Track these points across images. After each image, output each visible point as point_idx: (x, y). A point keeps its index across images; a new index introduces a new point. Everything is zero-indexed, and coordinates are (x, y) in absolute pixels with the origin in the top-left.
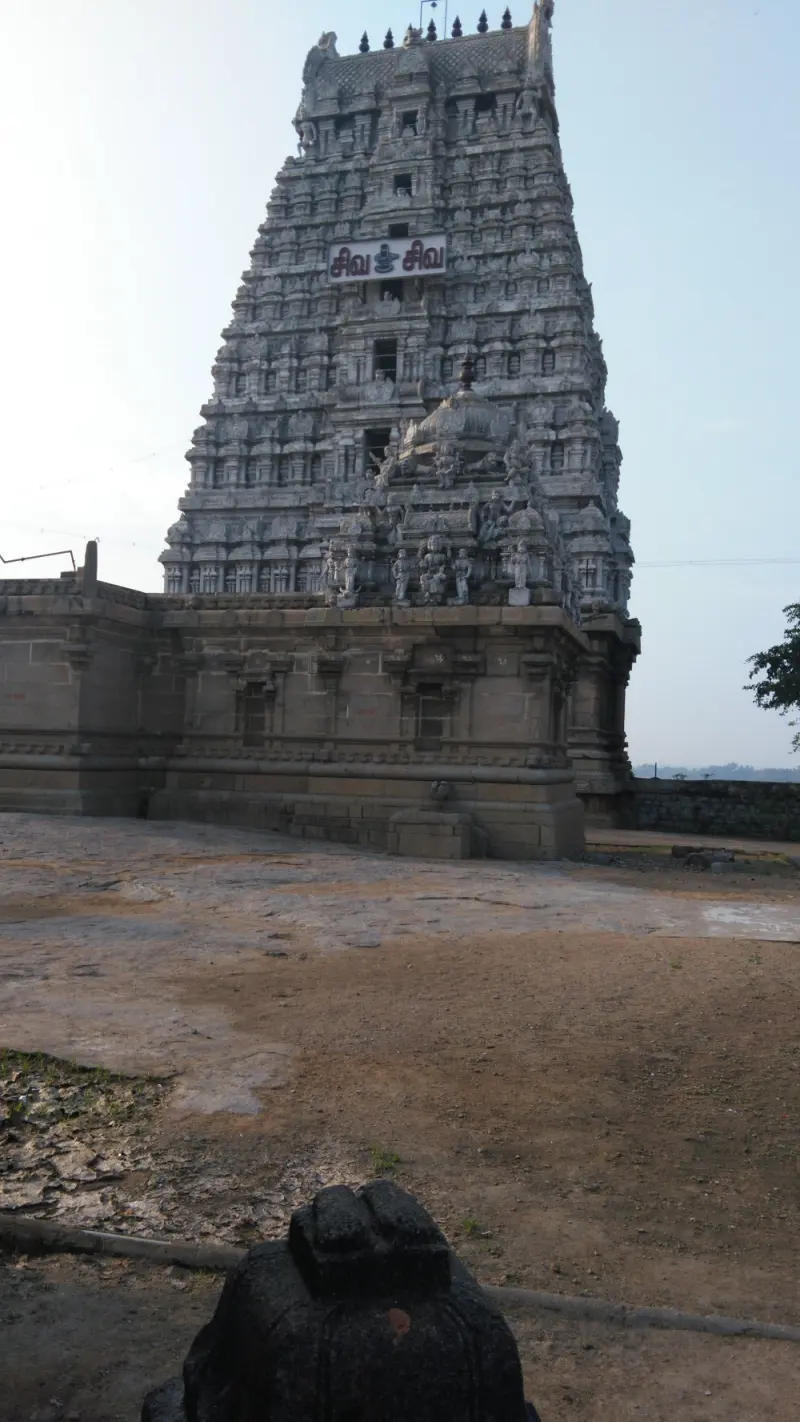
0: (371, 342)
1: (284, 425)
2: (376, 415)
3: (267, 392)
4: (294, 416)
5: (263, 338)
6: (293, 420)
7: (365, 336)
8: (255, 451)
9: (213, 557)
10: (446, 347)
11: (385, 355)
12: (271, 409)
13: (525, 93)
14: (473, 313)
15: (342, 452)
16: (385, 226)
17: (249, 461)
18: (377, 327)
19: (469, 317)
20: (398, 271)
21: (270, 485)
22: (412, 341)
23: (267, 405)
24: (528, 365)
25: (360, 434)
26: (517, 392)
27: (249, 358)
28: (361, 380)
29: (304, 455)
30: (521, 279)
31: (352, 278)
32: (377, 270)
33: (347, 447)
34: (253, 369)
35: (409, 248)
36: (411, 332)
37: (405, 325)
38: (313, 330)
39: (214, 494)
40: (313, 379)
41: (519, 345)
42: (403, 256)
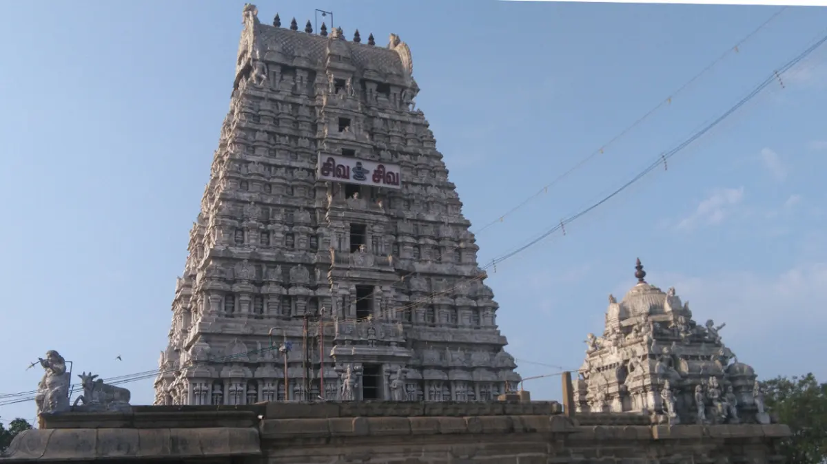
0: (348, 224)
1: (286, 273)
2: (366, 275)
3: (267, 246)
4: (294, 267)
5: (257, 206)
6: (293, 270)
7: (343, 219)
8: (264, 290)
9: (241, 375)
10: (397, 236)
11: (357, 235)
12: (273, 259)
13: (408, 91)
14: (410, 217)
15: (340, 299)
16: (339, 148)
17: (259, 298)
18: (354, 215)
19: (408, 219)
20: (369, 181)
21: (278, 317)
22: (376, 228)
23: (268, 256)
24: (448, 255)
25: (353, 288)
26: (447, 273)
27: (248, 218)
28: (342, 249)
29: (306, 297)
30: (433, 202)
31: (336, 179)
32: (355, 177)
33: (344, 296)
34: (253, 228)
35: (376, 168)
36: (377, 223)
37: (372, 217)
38: (299, 208)
39: (229, 322)
40: (302, 242)
41: (441, 243)
42: (372, 173)
